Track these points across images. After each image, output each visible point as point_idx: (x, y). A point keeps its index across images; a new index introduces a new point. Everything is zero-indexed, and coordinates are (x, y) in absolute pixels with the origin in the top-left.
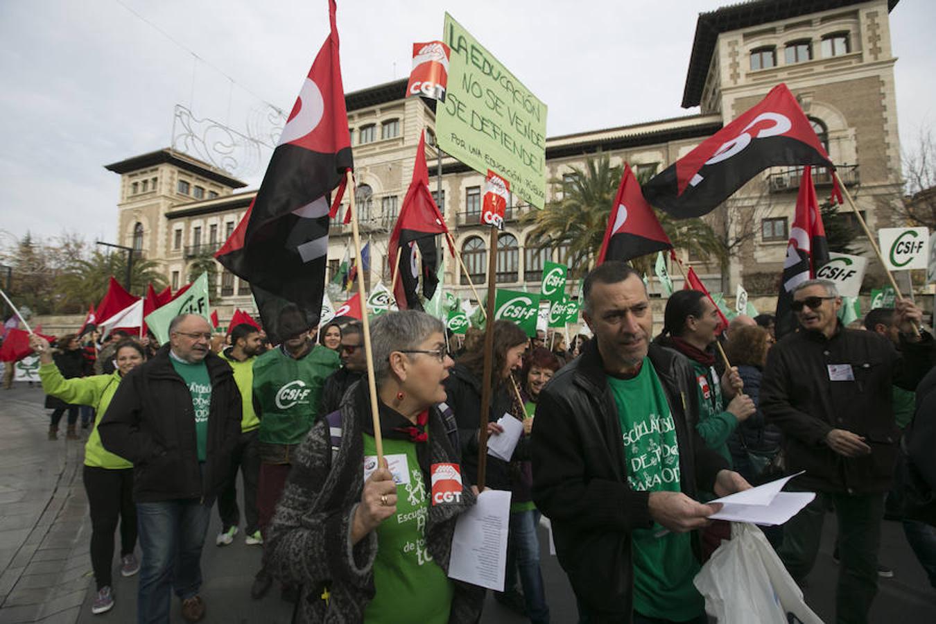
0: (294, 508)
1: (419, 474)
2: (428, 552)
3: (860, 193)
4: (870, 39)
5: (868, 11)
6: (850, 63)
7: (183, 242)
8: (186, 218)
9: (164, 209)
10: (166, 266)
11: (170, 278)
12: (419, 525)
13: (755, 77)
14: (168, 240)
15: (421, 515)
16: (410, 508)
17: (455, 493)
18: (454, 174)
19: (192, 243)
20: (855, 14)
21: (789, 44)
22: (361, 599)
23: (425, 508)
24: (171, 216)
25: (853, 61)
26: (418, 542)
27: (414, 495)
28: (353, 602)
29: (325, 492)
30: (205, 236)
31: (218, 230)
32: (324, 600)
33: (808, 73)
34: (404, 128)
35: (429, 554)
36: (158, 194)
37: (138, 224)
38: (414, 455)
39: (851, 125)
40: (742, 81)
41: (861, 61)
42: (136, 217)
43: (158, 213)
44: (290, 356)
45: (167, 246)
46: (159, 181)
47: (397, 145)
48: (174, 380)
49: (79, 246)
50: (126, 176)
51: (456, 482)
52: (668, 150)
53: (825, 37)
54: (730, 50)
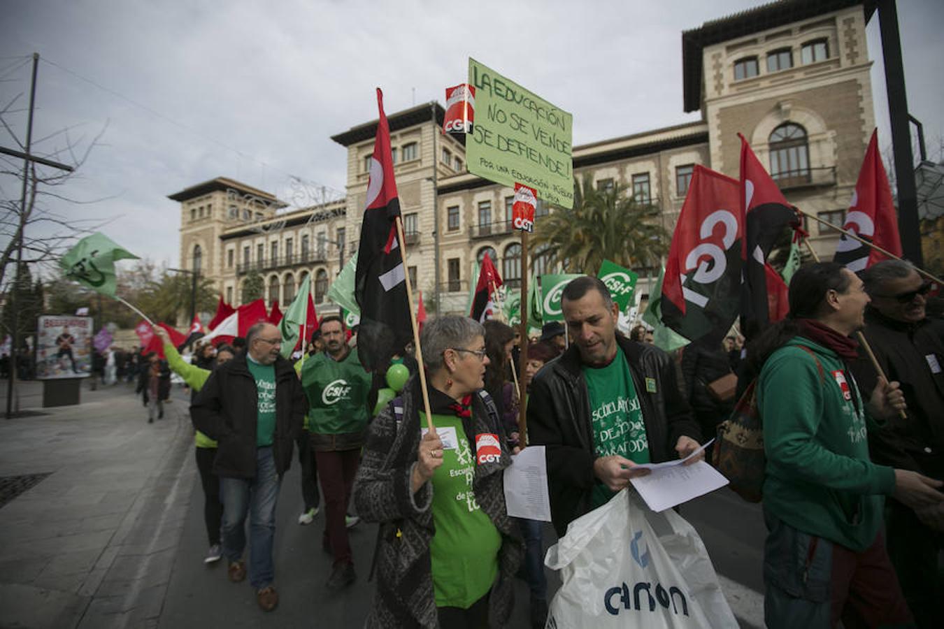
0: (371, 467)
1: (466, 442)
2: (476, 502)
3: (840, 192)
4: (848, 45)
5: (845, 17)
6: (829, 69)
7: (235, 261)
8: (237, 239)
9: (218, 232)
10: (222, 283)
11: (225, 293)
12: (468, 480)
13: (740, 87)
14: (222, 260)
15: (469, 473)
16: (459, 466)
17: (495, 455)
18: (467, 191)
19: (242, 260)
20: (832, 21)
21: (770, 54)
22: (425, 535)
23: (472, 468)
24: (224, 238)
25: (832, 66)
26: (467, 493)
27: (463, 457)
28: (420, 537)
29: (393, 454)
30: (253, 254)
31: (265, 249)
32: (399, 538)
33: (790, 80)
34: (421, 150)
35: (477, 503)
36: (213, 219)
37: (197, 246)
38: (461, 427)
39: (830, 128)
40: (726, 91)
41: (839, 66)
42: (194, 240)
43: (213, 236)
44: (333, 359)
45: (222, 265)
46: (213, 207)
47: (416, 166)
48: (245, 376)
49: (150, 268)
50: (185, 204)
51: (495, 447)
52: (659, 160)
53: (804, 45)
54: (714, 62)
